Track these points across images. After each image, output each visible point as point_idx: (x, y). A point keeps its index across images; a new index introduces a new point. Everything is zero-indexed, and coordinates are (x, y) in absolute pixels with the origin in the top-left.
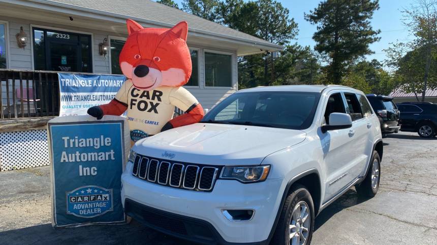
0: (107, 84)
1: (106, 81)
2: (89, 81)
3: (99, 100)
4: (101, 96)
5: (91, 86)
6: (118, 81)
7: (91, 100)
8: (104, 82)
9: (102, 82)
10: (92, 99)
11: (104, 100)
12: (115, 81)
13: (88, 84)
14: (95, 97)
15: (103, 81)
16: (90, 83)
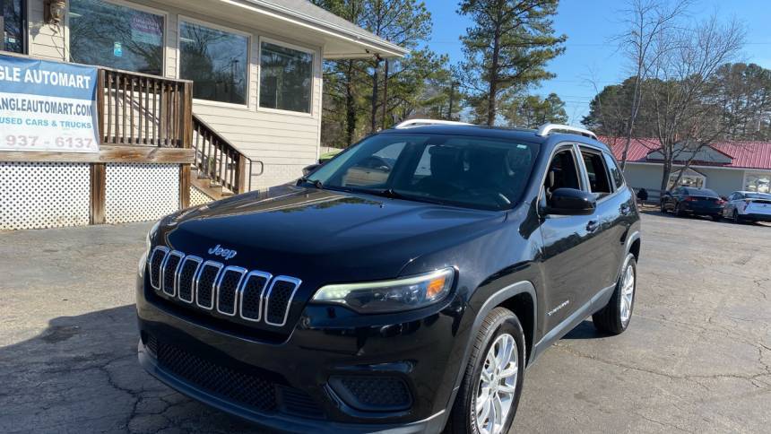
0: (54, 80)
1: (54, 73)
2: (15, 69)
3: (36, 111)
4: (41, 103)
5: (18, 80)
6: (78, 77)
7: (18, 109)
8: (49, 76)
9: (43, 76)
10: (20, 106)
11: (47, 112)
12: (72, 76)
13: (11, 75)
14: (26, 103)
15: (46, 73)
16: (15, 74)
